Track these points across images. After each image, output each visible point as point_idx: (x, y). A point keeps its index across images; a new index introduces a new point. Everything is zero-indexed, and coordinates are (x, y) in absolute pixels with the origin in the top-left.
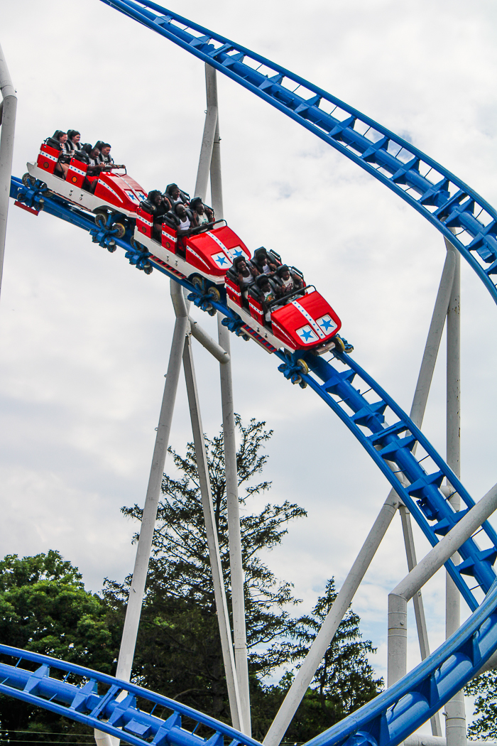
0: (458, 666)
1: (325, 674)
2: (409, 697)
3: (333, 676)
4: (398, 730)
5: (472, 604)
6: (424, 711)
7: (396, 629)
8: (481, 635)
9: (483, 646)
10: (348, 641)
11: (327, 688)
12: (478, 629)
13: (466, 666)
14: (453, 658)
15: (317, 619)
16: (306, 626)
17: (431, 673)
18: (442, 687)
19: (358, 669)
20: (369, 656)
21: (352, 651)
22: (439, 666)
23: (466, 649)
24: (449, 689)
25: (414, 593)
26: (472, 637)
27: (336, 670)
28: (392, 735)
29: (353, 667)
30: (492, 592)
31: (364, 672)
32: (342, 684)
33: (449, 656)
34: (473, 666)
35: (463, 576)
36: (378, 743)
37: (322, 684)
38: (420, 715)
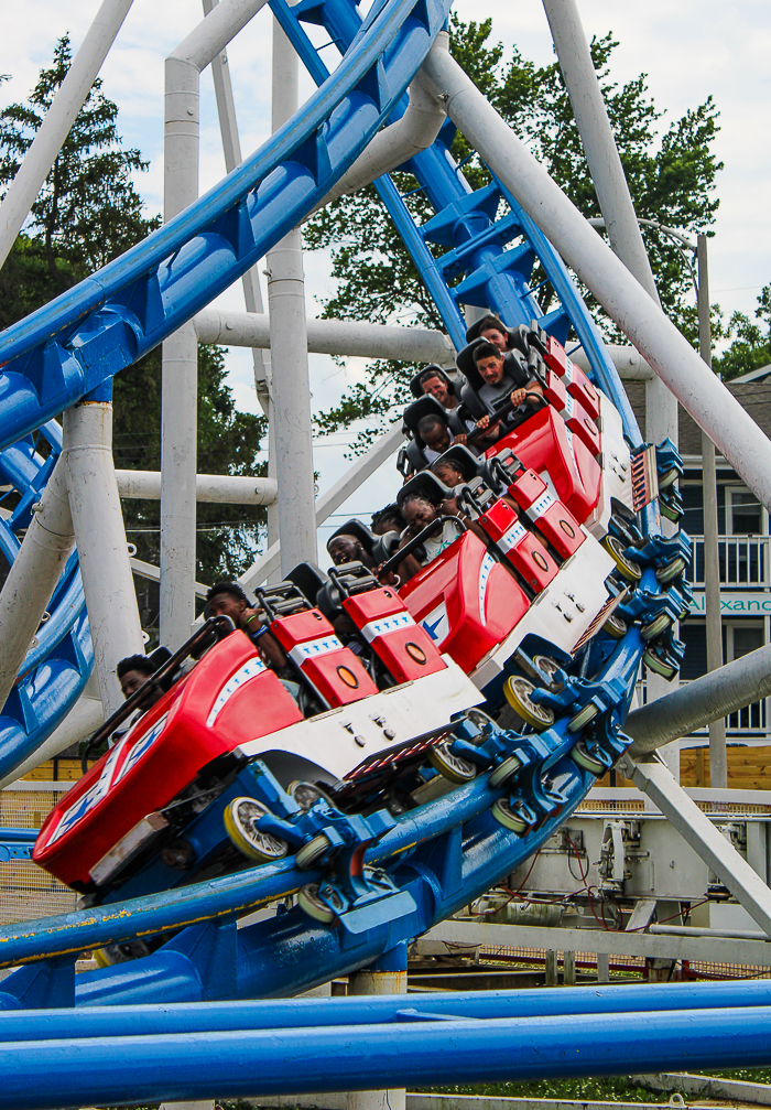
0: (290, 185)
1: (56, 210)
2: (198, 243)
3: (71, 213)
4: (180, 301)
5: (318, 72)
6: (227, 267)
7: (179, 123)
8: (332, 130)
9: (335, 151)
10: (97, 151)
11: (58, 236)
12: (327, 117)
13: (304, 185)
14: (280, 172)
15: (38, 110)
16: (19, 125)
17: (240, 200)
18: (260, 225)
19: (115, 201)
20: (134, 177)
21: (105, 167)
22: (256, 184)
23: (303, 154)
24: (271, 227)
25: (213, 54)
26: (315, 133)
27: (75, 203)
28: (169, 310)
29: (107, 198)
30: (354, 49)
31: (127, 205)
32: (84, 229)
33: (273, 167)
34: (317, 186)
35: (305, 25)
36: (143, 325)
37: (51, 229)
38: (219, 273)
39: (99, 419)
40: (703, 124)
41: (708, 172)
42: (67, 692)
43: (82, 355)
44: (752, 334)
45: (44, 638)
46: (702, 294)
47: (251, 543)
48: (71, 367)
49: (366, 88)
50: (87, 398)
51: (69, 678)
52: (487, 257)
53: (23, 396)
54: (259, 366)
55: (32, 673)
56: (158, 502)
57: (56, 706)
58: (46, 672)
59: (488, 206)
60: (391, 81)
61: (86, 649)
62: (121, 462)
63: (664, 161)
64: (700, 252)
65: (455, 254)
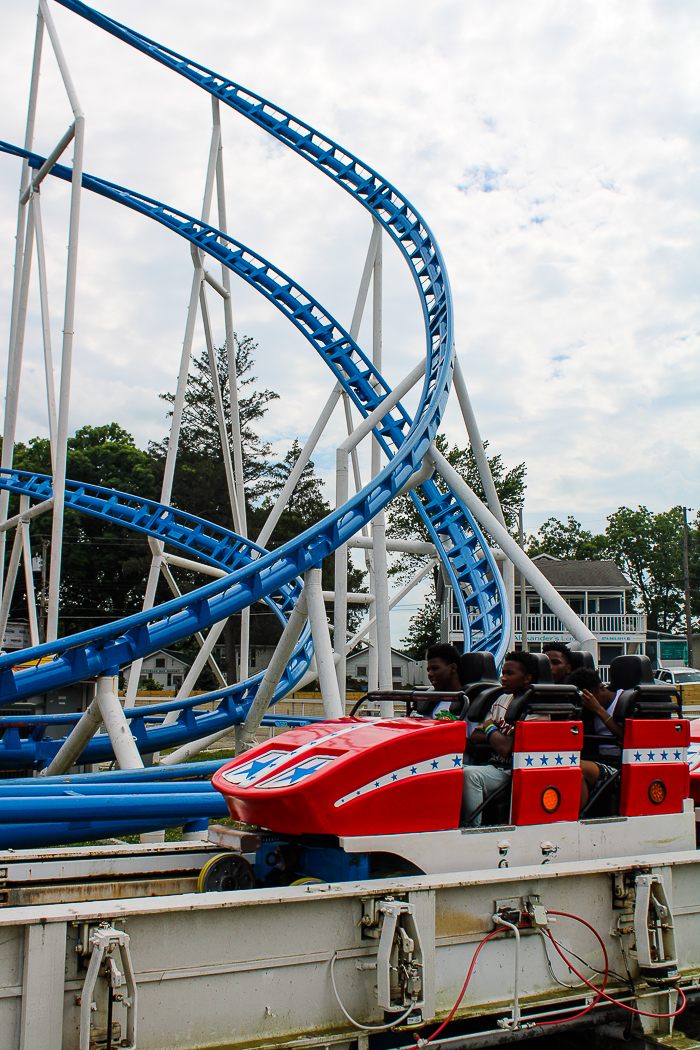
0: (382, 493)
1: (293, 499)
2: (351, 514)
3: (298, 501)
4: (344, 534)
5: (390, 456)
7: (341, 472)
8: (396, 474)
9: (398, 481)
10: (307, 479)
11: (293, 508)
12: (394, 470)
13: (387, 493)
14: (378, 489)
15: (287, 465)
16: (280, 470)
17: (364, 499)
18: (372, 507)
19: (313, 496)
20: (320, 488)
21: (310, 484)
22: (370, 494)
23: (387, 483)
25: (352, 449)
26: (391, 475)
27: (299, 497)
28: (340, 538)
29: (310, 495)
30: (403, 447)
31: (317, 498)
32: (302, 506)
33: (376, 488)
34: (391, 493)
35: (384, 437)
36: (332, 542)
37: (291, 506)
38: (358, 524)
39: (317, 574)
40: (520, 471)
41: (521, 489)
42: (303, 668)
43: (311, 552)
44: (536, 543)
45: (297, 648)
46: (520, 529)
47: (360, 616)
48: (308, 556)
49: (408, 460)
50: (313, 567)
51: (303, 663)
52: (448, 517)
53: (291, 566)
54: (366, 554)
55: (291, 662)
56: (333, 603)
57: (299, 673)
58: (296, 661)
59: (448, 499)
60: (417, 456)
61: (309, 654)
62: (324, 588)
63: (506, 484)
64: (520, 515)
65: (436, 516)
